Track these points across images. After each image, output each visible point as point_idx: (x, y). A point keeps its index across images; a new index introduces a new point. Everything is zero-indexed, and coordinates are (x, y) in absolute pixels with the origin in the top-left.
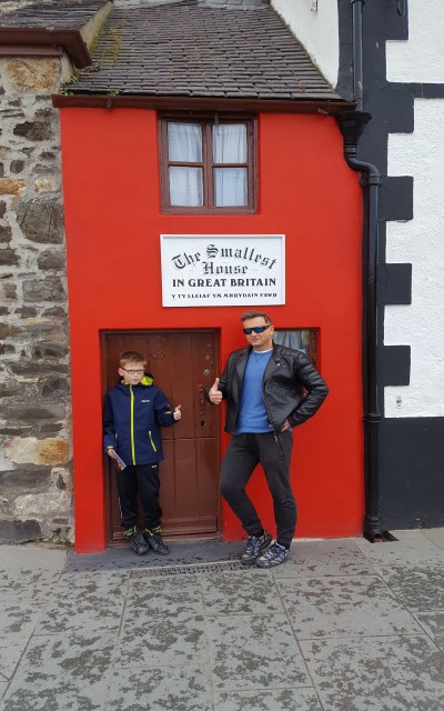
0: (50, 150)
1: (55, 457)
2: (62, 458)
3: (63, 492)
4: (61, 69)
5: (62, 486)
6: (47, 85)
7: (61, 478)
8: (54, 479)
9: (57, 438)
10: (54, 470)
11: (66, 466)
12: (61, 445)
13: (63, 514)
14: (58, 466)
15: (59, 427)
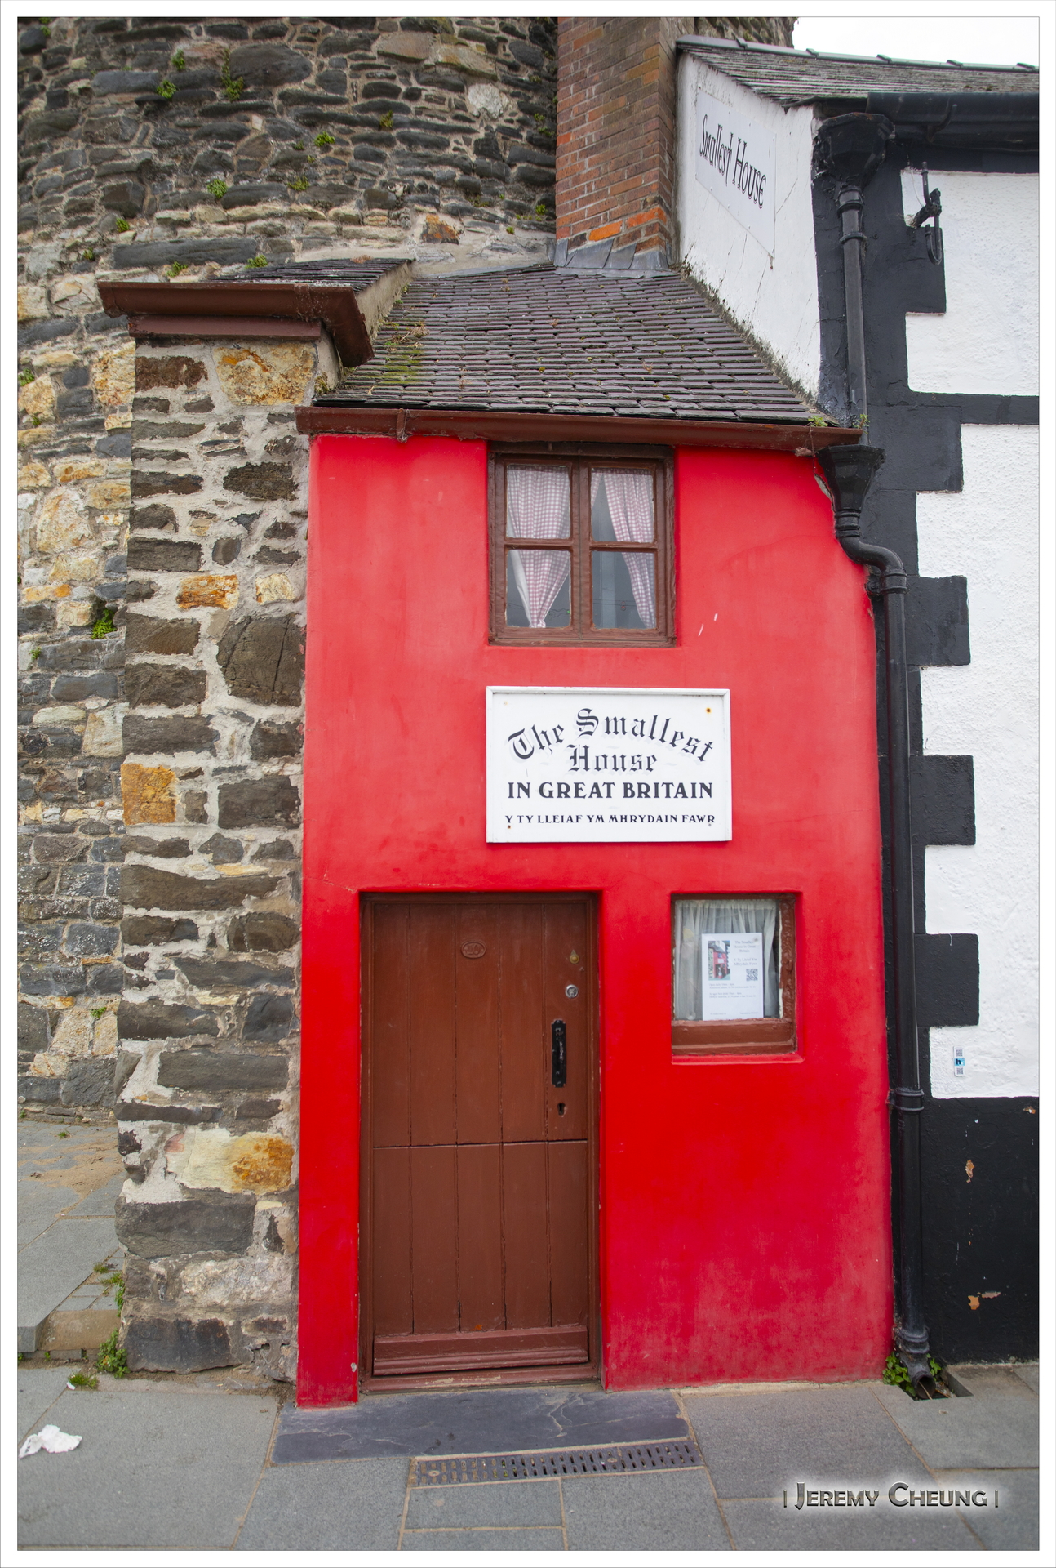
0: (287, 519)
1: (264, 1178)
2: (277, 1181)
3: (277, 1258)
4: (316, 365)
5: (275, 1242)
6: (290, 393)
7: (273, 1226)
8: (261, 1226)
9: (270, 1134)
10: (262, 1205)
11: (283, 1197)
12: (275, 1149)
13: (273, 1309)
14: (269, 1195)
15: (273, 1109)
